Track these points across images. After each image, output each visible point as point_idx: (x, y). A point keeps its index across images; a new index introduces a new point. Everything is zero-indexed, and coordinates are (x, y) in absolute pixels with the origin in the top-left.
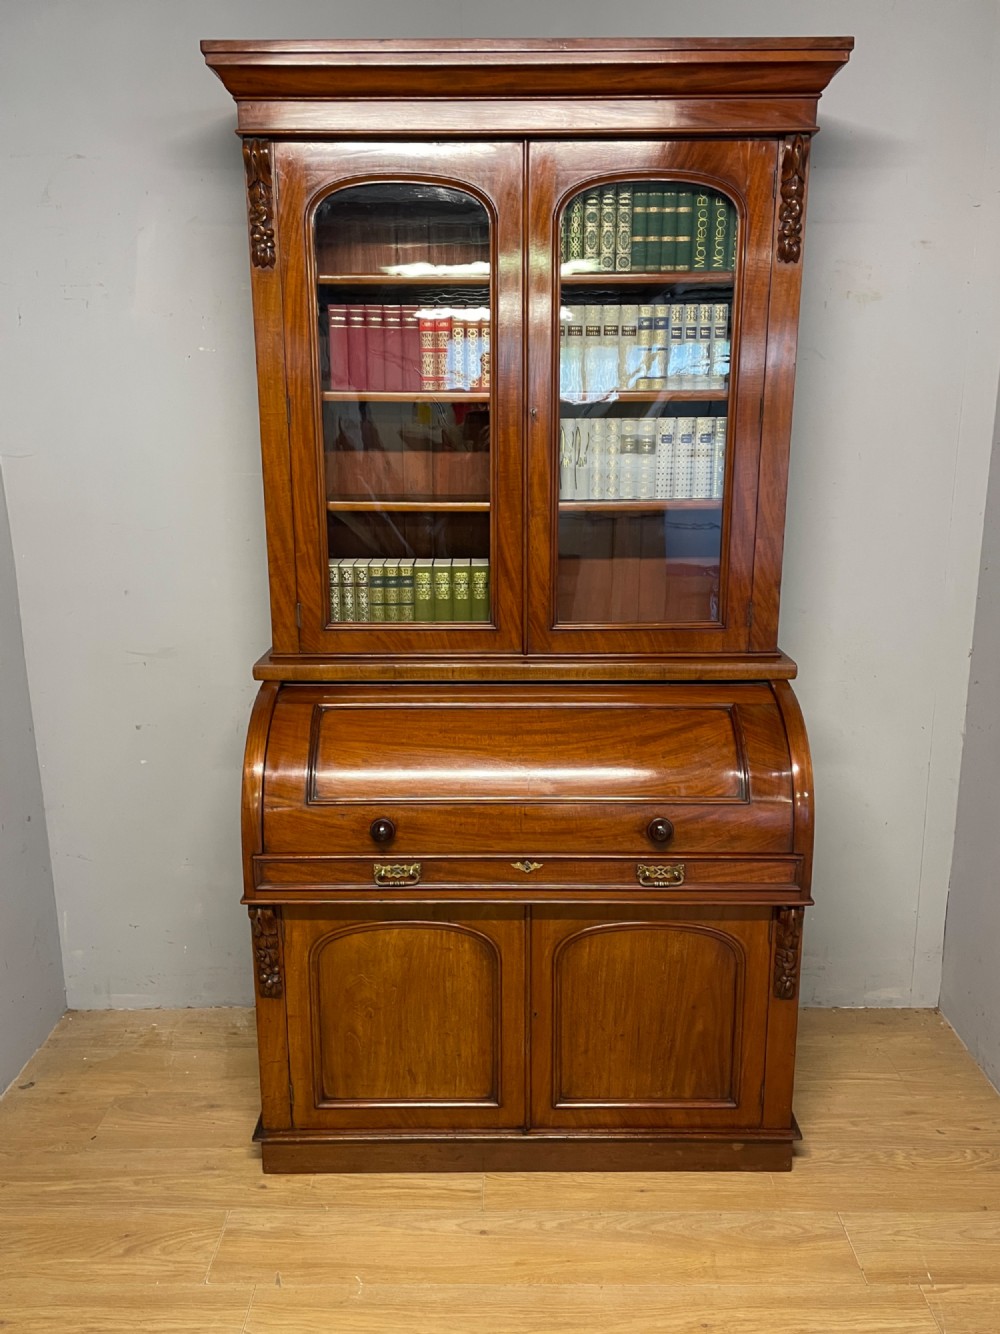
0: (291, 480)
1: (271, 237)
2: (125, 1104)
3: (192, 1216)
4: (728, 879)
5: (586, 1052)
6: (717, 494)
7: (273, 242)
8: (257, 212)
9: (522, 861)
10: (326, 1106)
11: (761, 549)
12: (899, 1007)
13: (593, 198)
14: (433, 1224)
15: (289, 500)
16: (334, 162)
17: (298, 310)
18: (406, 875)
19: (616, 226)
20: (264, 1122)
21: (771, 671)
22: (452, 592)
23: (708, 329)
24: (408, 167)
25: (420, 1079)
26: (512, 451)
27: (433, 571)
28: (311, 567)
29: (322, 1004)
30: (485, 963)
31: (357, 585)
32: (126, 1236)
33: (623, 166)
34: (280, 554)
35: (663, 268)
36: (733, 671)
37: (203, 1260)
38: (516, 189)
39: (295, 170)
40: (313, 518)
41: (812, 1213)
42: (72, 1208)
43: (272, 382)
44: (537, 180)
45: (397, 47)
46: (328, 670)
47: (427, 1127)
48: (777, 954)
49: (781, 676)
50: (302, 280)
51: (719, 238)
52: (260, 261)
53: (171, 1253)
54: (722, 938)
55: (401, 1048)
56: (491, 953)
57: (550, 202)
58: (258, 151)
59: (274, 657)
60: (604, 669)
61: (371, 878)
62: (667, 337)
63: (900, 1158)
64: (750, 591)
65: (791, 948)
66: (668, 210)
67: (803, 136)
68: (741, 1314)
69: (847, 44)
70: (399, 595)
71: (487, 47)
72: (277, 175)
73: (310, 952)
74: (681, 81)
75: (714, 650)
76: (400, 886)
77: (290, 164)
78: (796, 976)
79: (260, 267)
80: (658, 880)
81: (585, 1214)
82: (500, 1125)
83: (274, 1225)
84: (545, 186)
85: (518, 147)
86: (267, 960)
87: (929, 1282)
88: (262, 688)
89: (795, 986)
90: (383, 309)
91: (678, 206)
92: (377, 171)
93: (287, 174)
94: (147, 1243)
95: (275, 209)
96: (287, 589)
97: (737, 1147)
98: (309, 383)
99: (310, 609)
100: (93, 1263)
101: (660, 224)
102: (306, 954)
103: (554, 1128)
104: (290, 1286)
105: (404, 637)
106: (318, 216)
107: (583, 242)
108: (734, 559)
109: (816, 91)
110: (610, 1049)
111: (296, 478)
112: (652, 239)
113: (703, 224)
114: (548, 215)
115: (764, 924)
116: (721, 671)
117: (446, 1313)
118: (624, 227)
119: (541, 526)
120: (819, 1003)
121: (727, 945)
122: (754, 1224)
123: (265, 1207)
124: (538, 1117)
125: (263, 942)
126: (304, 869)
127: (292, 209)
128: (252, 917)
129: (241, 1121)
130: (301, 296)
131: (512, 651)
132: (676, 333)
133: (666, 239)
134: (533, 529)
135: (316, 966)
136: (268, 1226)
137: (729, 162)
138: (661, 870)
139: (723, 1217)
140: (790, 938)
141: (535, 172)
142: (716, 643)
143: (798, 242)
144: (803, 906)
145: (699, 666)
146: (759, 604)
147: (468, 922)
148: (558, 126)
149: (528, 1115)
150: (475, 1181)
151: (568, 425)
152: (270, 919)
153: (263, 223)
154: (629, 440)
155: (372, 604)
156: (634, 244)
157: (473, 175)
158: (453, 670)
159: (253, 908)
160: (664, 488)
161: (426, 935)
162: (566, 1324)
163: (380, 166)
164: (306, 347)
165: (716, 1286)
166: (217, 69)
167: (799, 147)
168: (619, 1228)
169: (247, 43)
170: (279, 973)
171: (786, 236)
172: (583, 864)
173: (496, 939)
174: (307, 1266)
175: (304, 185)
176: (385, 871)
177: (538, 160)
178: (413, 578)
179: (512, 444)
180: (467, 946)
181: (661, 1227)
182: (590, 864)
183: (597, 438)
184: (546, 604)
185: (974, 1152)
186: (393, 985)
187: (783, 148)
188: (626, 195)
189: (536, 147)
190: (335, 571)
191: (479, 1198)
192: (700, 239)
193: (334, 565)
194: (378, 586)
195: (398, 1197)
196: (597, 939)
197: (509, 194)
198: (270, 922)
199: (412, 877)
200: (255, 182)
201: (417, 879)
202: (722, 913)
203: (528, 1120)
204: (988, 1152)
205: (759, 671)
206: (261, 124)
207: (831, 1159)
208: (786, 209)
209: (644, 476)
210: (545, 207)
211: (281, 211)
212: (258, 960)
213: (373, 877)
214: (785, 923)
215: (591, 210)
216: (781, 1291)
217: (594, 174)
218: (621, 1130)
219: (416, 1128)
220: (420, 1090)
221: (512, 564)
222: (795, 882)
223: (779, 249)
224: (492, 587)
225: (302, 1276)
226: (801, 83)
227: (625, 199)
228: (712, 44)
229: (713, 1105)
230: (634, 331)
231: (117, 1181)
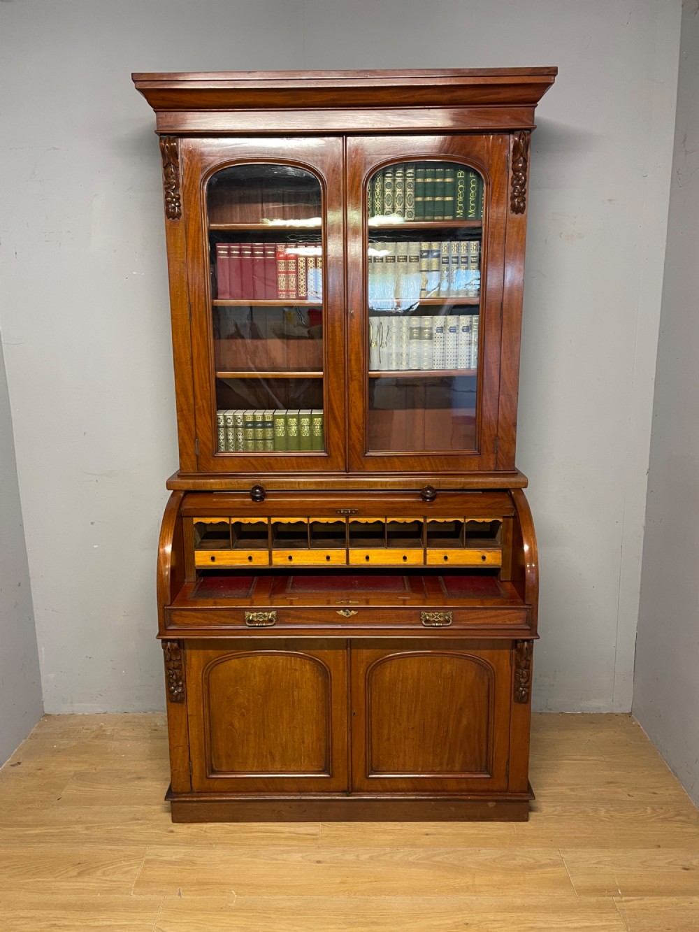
0: (192, 358)
1: (179, 199)
2: (80, 776)
3: (122, 851)
4: (482, 621)
5: (389, 739)
6: (474, 366)
7: (179, 203)
8: (169, 183)
9: (344, 609)
10: (214, 776)
11: (503, 402)
12: (605, 712)
13: (389, 173)
14: (285, 856)
15: (190, 371)
16: (219, 151)
17: (196, 247)
18: (266, 619)
19: (405, 191)
20: (173, 787)
21: (511, 483)
22: (299, 431)
23: (467, 257)
24: (268, 153)
25: (277, 758)
26: (338, 338)
27: (286, 418)
28: (205, 415)
29: (211, 707)
30: (320, 679)
31: (236, 427)
32: (79, 864)
33: (409, 152)
34: (185, 407)
35: (436, 218)
36: (485, 483)
37: (130, 880)
38: (338, 167)
39: (193, 156)
40: (206, 383)
41: (541, 849)
42: (42, 845)
43: (179, 293)
44: (352, 161)
45: (259, 76)
46: (216, 484)
47: (282, 791)
48: (516, 672)
49: (518, 486)
50: (198, 227)
51: (472, 198)
52: (171, 215)
53: (109, 875)
54: (480, 662)
55: (264, 738)
56: (324, 672)
57: (360, 175)
58: (169, 144)
59: (181, 475)
60: (399, 482)
61: (243, 621)
62: (439, 262)
63: (602, 813)
64: (496, 430)
65: (525, 668)
66: (438, 180)
67: (526, 132)
68: (491, 917)
69: (553, 72)
70: (264, 433)
71: (318, 76)
72: (182, 159)
73: (203, 671)
74: (445, 97)
75: (472, 469)
76: (262, 626)
77: (190, 152)
78: (529, 687)
79: (171, 219)
80: (435, 622)
81: (388, 850)
82: (332, 790)
83: (178, 857)
84: (357, 165)
85: (339, 140)
86: (174, 677)
87: (619, 895)
88: (172, 495)
89: (528, 694)
90: (252, 246)
91: (445, 178)
92: (248, 156)
93: (189, 158)
94: (92, 868)
95: (181, 181)
96: (190, 430)
97: (491, 805)
98: (203, 294)
99: (204, 443)
100: (56, 881)
101: (434, 189)
102: (201, 673)
103: (368, 791)
104: (187, 897)
105: (267, 461)
106: (209, 185)
107: (383, 201)
108: (485, 408)
109: (533, 102)
110: (405, 738)
111: (195, 355)
112: (428, 199)
113: (461, 189)
114: (360, 184)
115: (507, 652)
116: (477, 483)
117: (292, 915)
118: (410, 192)
119: (357, 387)
120: (551, 709)
121: (482, 666)
122: (502, 856)
123: (174, 845)
124: (357, 784)
125: (171, 665)
126: (199, 615)
127: (192, 181)
128: (164, 647)
129: (159, 788)
130: (198, 237)
131: (338, 470)
132: (445, 260)
133: (437, 199)
134: (352, 390)
135: (207, 682)
136: (174, 858)
137: (477, 149)
138: (436, 615)
139: (481, 852)
140: (524, 662)
141: (350, 157)
142: (474, 465)
143: (524, 200)
144: (532, 640)
145: (463, 480)
146: (502, 439)
147: (308, 651)
148: (365, 126)
149: (350, 783)
150: (314, 828)
151: (374, 320)
152: (176, 649)
153: (173, 191)
154: (415, 330)
155: (246, 440)
156: (416, 203)
157: (309, 158)
158: (299, 483)
159: (165, 641)
160: (438, 362)
161: (281, 661)
162: (373, 922)
163: (249, 153)
164: (201, 271)
165: (474, 898)
166: (142, 91)
167: (523, 139)
168: (410, 859)
169: (162, 75)
170: (182, 686)
171: (516, 197)
172: (385, 611)
173: (327, 663)
174: (199, 883)
175: (200, 165)
176: (253, 616)
177: (352, 149)
178: (273, 422)
179: (337, 333)
180: (308, 667)
181: (438, 859)
182: (389, 611)
183: (394, 330)
184: (361, 439)
185: (653, 809)
186: (259, 694)
187: (512, 139)
188: (411, 171)
189: (352, 141)
190: (221, 418)
191: (317, 839)
192: (460, 199)
193: (221, 414)
194: (250, 427)
195: (262, 838)
196: (395, 662)
197: (334, 170)
198: (176, 651)
199: (270, 621)
200: (167, 164)
201: (273, 623)
202: (478, 645)
203: (350, 786)
204: (662, 809)
205: (503, 483)
206: (171, 127)
207: (555, 813)
208: (515, 179)
209: (426, 354)
210: (357, 179)
211: (185, 182)
212: (168, 677)
213: (245, 621)
214: (520, 651)
215: (388, 180)
216: (519, 901)
217: (389, 157)
218: (412, 793)
219: (274, 792)
220: (278, 766)
221: (338, 413)
222: (527, 623)
223: (511, 205)
224: (325, 427)
225: (195, 891)
226: (523, 97)
227: (410, 173)
228: (463, 73)
229: (475, 776)
230: (418, 259)
231: (74, 828)
